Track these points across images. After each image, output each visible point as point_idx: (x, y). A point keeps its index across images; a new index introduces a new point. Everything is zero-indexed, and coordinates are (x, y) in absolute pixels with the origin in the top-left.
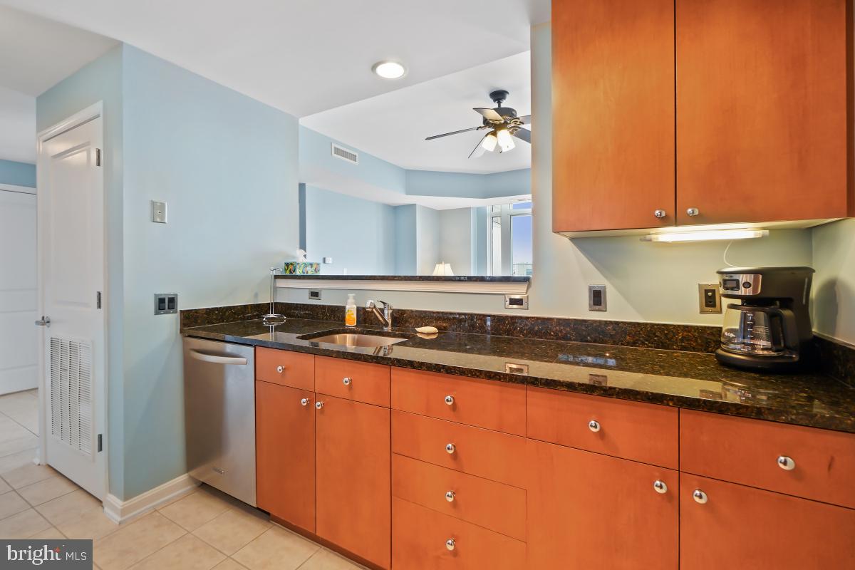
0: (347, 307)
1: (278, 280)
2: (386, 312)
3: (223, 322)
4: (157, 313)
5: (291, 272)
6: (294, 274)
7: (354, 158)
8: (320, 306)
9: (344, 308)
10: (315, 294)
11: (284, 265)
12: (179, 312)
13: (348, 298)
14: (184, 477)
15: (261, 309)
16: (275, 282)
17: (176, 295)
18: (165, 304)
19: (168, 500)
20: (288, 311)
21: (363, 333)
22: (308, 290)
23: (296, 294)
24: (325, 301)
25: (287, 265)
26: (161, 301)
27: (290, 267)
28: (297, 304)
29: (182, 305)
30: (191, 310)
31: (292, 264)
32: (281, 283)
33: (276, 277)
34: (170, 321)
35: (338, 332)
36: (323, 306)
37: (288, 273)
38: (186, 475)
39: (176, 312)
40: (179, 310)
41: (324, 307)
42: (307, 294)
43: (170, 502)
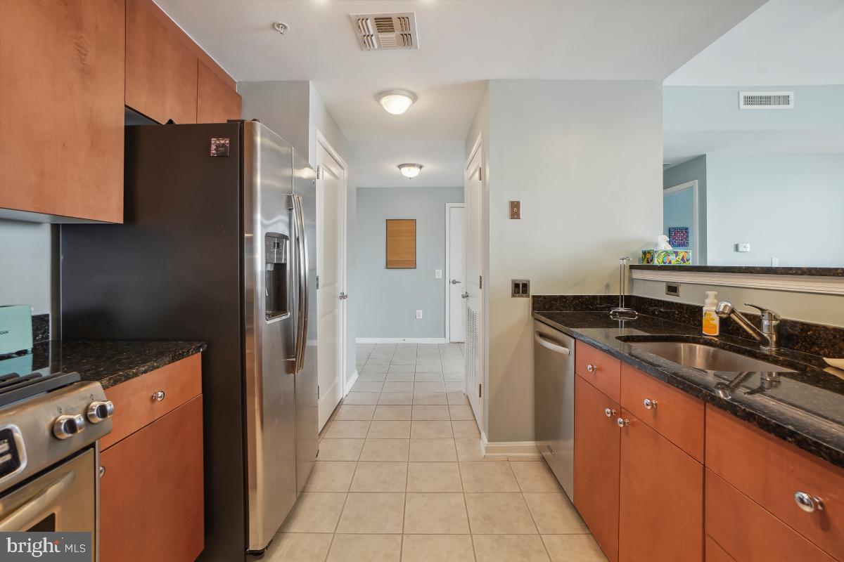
0: (704, 309)
1: (633, 271)
2: (766, 323)
3: (570, 310)
4: (513, 296)
5: (648, 262)
6: (651, 264)
7: (786, 100)
8: (677, 304)
9: (700, 309)
10: (672, 289)
11: (641, 253)
12: (531, 296)
13: (707, 297)
14: (531, 444)
15: (611, 301)
16: (630, 273)
17: (529, 281)
18: (520, 288)
19: (518, 457)
20: (643, 307)
21: (723, 348)
22: (664, 285)
23: (652, 287)
24: (683, 298)
25: (645, 253)
26: (516, 286)
27: (648, 256)
28: (652, 300)
29: (533, 291)
30: (540, 296)
31: (649, 252)
32: (637, 274)
33: (632, 267)
34: (524, 304)
35: (686, 340)
36: (681, 304)
37: (645, 263)
38: (534, 442)
39: (529, 297)
40: (531, 294)
41: (681, 306)
42: (664, 288)
43: (519, 460)
